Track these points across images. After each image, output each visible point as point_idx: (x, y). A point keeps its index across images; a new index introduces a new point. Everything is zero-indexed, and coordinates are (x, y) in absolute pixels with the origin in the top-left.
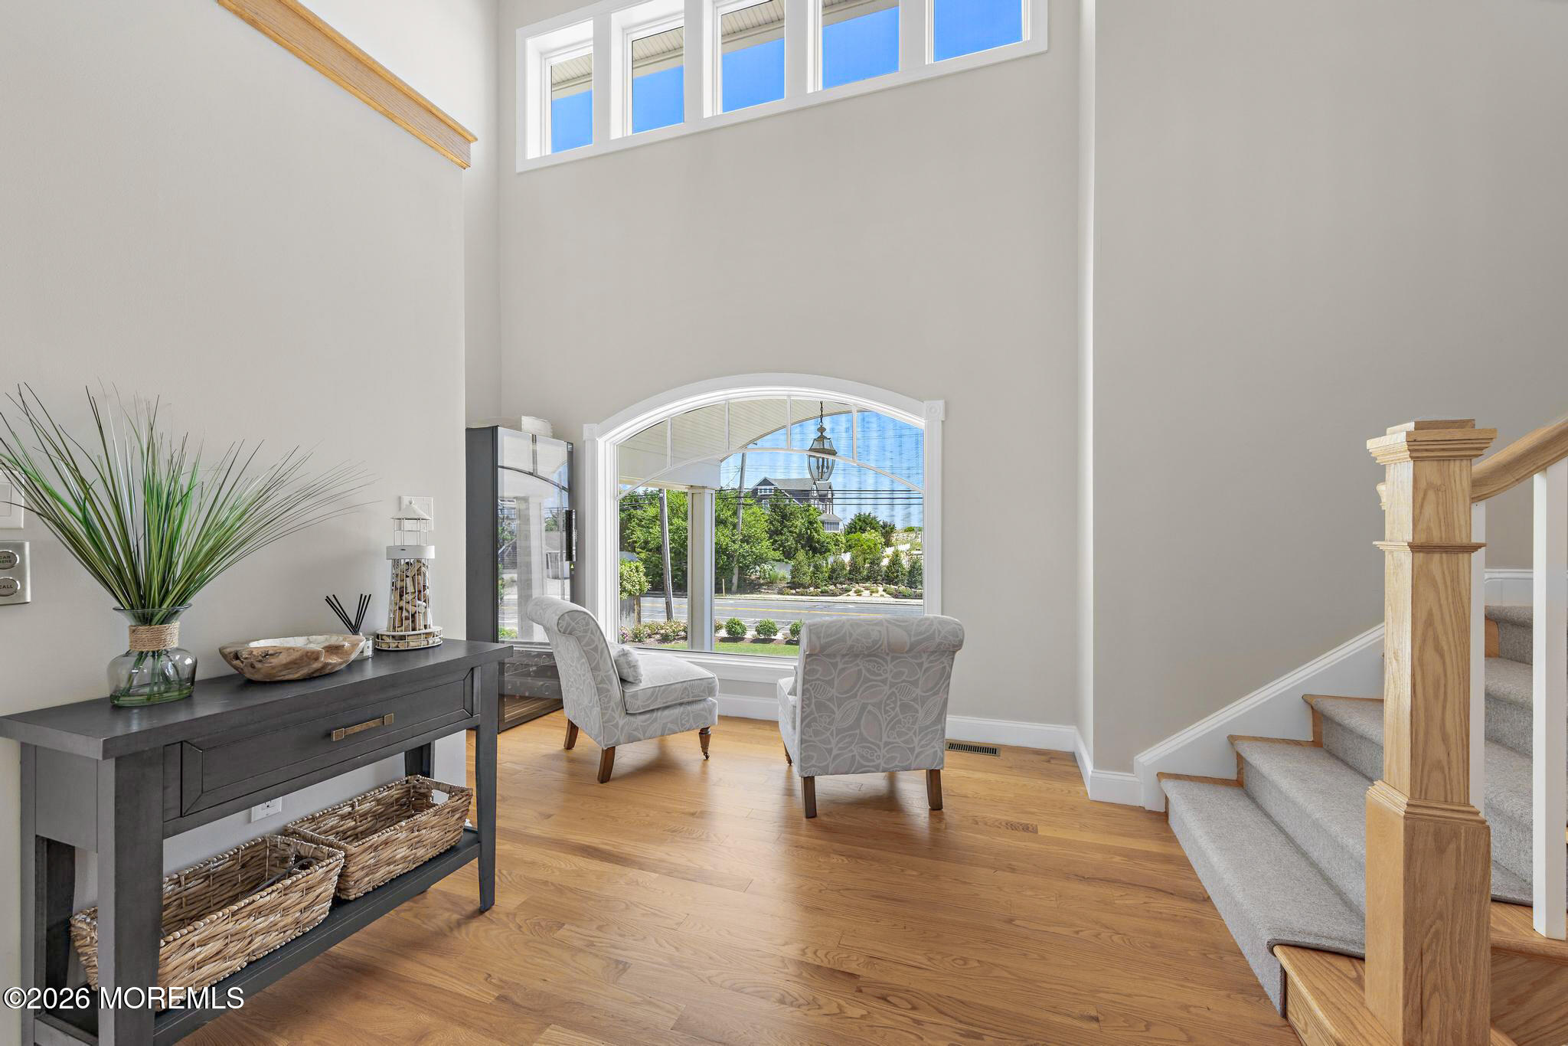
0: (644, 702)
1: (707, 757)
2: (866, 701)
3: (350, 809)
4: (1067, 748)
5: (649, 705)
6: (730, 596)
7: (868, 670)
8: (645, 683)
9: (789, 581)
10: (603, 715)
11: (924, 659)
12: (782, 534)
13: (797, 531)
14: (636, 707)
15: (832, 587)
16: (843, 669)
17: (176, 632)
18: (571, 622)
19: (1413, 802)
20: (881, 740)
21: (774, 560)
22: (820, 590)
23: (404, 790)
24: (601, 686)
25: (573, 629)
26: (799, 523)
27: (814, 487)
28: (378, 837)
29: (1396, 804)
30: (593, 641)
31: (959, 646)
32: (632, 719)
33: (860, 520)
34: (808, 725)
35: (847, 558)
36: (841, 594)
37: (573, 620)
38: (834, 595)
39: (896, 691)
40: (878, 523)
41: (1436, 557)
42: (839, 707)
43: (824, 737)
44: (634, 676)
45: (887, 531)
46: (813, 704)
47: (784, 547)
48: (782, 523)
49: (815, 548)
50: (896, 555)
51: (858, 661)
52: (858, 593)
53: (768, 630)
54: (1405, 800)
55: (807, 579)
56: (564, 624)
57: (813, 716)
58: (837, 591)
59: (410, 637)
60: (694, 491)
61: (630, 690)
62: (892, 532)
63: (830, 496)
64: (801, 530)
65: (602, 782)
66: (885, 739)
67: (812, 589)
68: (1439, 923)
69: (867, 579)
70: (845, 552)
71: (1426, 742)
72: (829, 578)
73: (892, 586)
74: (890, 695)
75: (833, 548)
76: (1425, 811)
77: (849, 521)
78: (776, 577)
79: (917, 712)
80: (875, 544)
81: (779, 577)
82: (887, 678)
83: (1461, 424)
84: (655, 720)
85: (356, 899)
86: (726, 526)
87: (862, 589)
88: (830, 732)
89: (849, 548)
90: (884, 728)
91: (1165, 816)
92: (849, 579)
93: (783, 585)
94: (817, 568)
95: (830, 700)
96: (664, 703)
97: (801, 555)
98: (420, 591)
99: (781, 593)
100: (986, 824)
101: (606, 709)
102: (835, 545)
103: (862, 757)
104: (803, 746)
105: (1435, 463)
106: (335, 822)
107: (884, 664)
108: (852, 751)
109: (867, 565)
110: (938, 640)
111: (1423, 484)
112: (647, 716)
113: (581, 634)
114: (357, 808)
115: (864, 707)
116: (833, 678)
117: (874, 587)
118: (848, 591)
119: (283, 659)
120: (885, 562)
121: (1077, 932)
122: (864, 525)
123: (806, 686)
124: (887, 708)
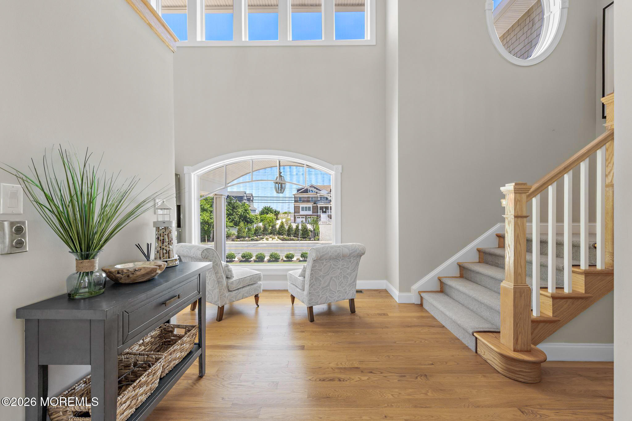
0: (236, 285)
1: (258, 306)
2: (332, 276)
3: (142, 341)
4: (383, 287)
5: (237, 287)
6: (209, 243)
7: (334, 264)
8: (235, 278)
9: (236, 235)
10: (220, 292)
11: (352, 259)
12: (233, 215)
13: (240, 214)
14: (233, 287)
15: (256, 237)
16: (325, 265)
17: (97, 261)
18: (207, 253)
19: (515, 285)
20: (336, 290)
21: (229, 226)
22: (250, 239)
23: (160, 331)
24: (219, 280)
25: (208, 256)
26: (240, 211)
27: (245, 195)
28: (173, 348)
29: (510, 286)
30: (216, 261)
31: (363, 254)
32: (231, 293)
33: (265, 209)
34: (312, 287)
35: (261, 224)
36: (260, 240)
37: (208, 252)
38: (257, 240)
39: (342, 271)
40: (273, 210)
41: (519, 219)
42: (323, 278)
43: (317, 291)
44: (231, 275)
45: (277, 213)
46: (314, 278)
47: (234, 221)
48: (233, 210)
49: (248, 221)
50: (282, 223)
51: (331, 261)
52: (267, 239)
53: (232, 257)
54: (513, 284)
55: (245, 235)
56: (204, 254)
57: (313, 283)
58: (258, 239)
59: (169, 262)
60: (217, 196)
61: (231, 281)
62: (278, 214)
63: (252, 199)
64: (241, 214)
65: (219, 321)
66: (338, 289)
67: (247, 238)
68: (521, 315)
69: (271, 233)
70: (260, 222)
71: (517, 268)
72: (254, 233)
73: (281, 236)
74: (340, 273)
75: (255, 220)
76: (518, 286)
77: (261, 209)
78: (231, 234)
79: (348, 278)
80: (272, 219)
81: (232, 234)
82: (339, 267)
83: (524, 184)
84: (240, 293)
85: (163, 377)
86: (207, 212)
87: (269, 238)
88: (319, 288)
89: (262, 221)
90: (337, 286)
91: (421, 305)
92: (263, 234)
93: (234, 237)
94: (249, 230)
95: (320, 276)
96: (243, 285)
97: (242, 224)
98: (171, 241)
99: (233, 240)
100: (372, 315)
101: (221, 289)
102: (256, 220)
103: (330, 296)
104: (310, 295)
105: (519, 194)
106: (138, 348)
107: (339, 262)
108: (326, 295)
109: (270, 228)
110: (358, 252)
111: (516, 200)
112: (237, 291)
113: (211, 258)
114: (145, 341)
115: (332, 278)
116: (322, 269)
117: (274, 237)
118: (262, 238)
119: (143, 272)
120: (278, 227)
121: (415, 342)
122: (267, 211)
123: (312, 272)
124: (339, 278)
